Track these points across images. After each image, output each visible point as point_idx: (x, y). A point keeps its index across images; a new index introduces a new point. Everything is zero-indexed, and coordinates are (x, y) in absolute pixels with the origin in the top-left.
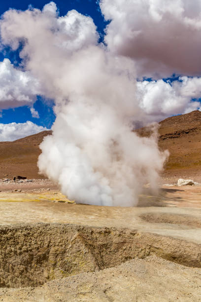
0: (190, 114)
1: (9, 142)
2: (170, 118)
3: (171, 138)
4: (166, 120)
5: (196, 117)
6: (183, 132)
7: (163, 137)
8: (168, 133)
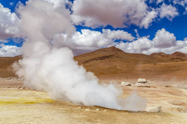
0: (110, 48)
1: (11, 57)
2: (100, 49)
3: (101, 59)
4: (98, 50)
5: (113, 49)
6: (106, 57)
7: (96, 59)
8: (99, 57)
